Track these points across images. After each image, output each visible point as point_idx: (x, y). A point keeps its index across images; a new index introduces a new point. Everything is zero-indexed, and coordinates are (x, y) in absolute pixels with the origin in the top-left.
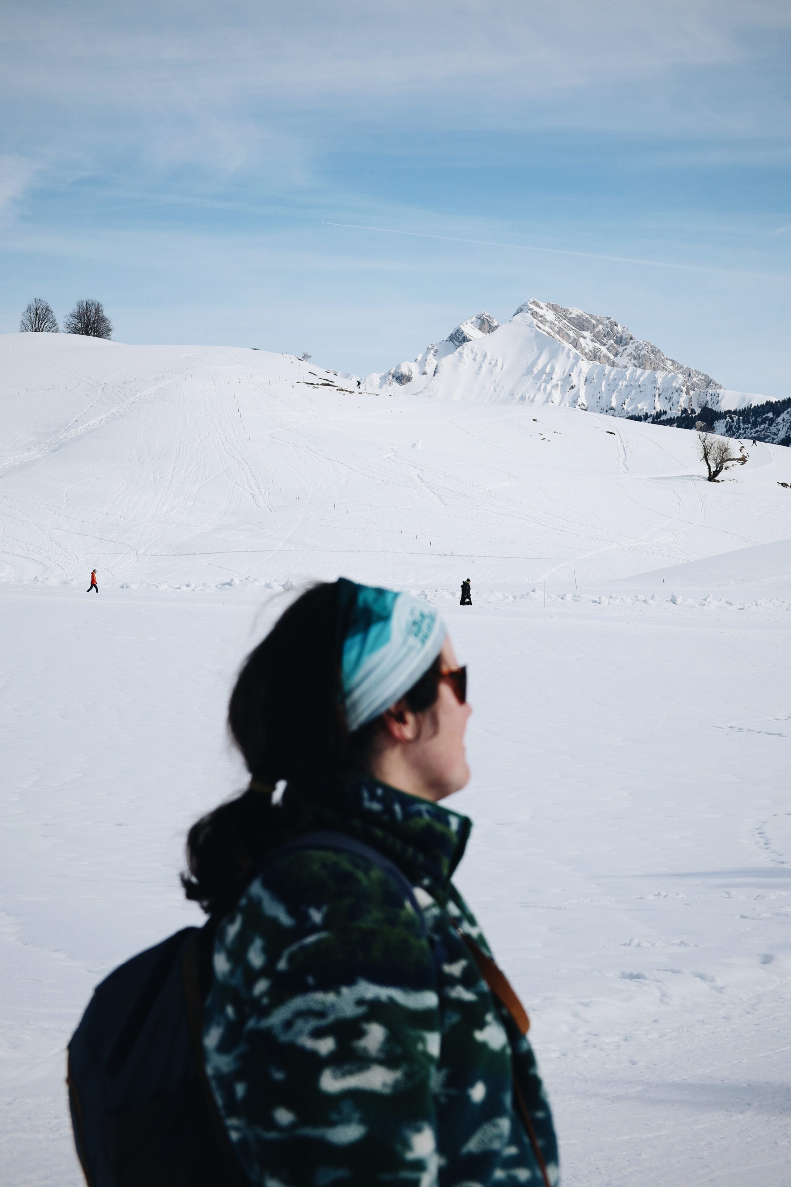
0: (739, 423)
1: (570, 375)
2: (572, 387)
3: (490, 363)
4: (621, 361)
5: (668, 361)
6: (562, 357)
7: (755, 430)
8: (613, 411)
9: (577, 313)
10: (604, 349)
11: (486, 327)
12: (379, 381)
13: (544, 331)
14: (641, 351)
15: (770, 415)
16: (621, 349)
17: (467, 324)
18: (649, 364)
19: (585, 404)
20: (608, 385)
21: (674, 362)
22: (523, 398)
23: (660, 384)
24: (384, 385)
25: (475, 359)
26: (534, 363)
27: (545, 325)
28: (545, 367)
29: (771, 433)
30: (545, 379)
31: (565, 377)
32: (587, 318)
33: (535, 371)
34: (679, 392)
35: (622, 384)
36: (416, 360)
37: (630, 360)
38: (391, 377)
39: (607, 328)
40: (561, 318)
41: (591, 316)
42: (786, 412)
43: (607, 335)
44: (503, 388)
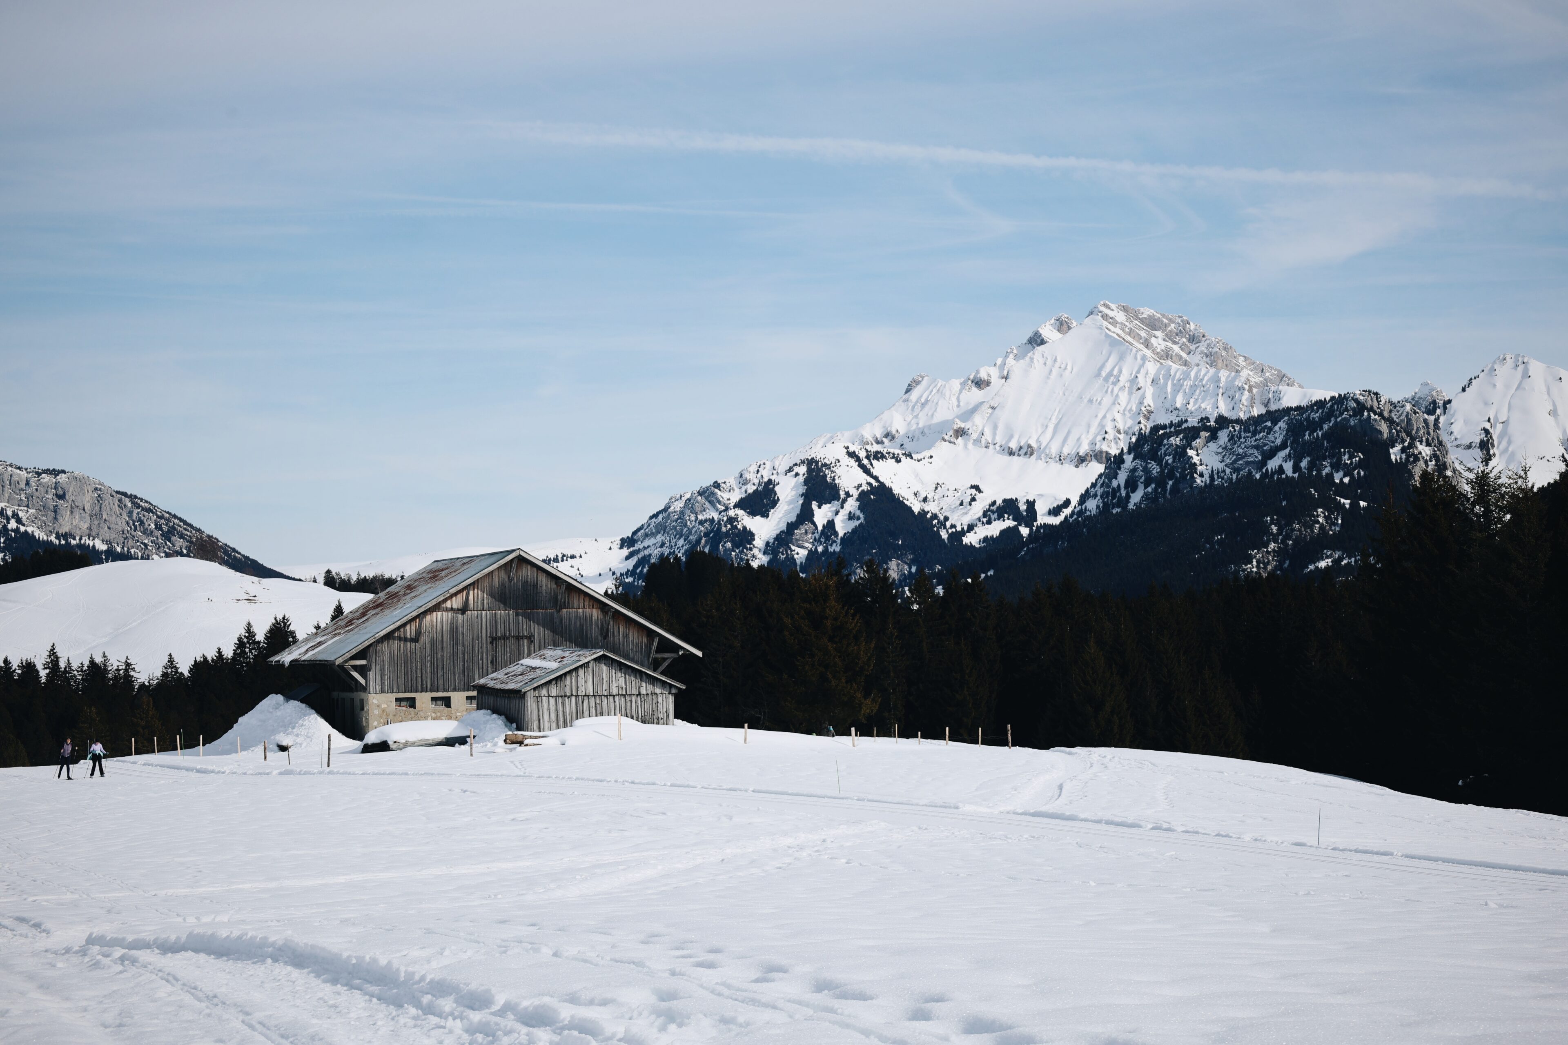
0: (1241, 432)
1: (1137, 377)
2: (1139, 389)
3: (1060, 368)
4: (1193, 359)
5: (1241, 357)
6: (1129, 359)
7: (1254, 439)
8: (1177, 411)
9: (1148, 313)
10: (1176, 348)
11: (1065, 329)
12: (960, 386)
13: (1114, 333)
14: (1213, 348)
15: (1269, 424)
16: (1193, 347)
17: (1045, 326)
18: (1221, 361)
19: (1152, 405)
20: (1173, 385)
21: (1246, 358)
22: (1091, 401)
23: (1223, 383)
24: (963, 391)
25: (1045, 364)
26: (1103, 366)
27: (1116, 327)
28: (1113, 369)
29: (1269, 441)
30: (1113, 382)
31: (1132, 379)
32: (1159, 318)
33: (1104, 374)
34: (1242, 390)
35: (1187, 384)
36: (995, 365)
37: (1202, 358)
38: (970, 382)
39: (1179, 326)
40: (1132, 318)
41: (1163, 315)
42: (1283, 420)
43: (1180, 333)
44: (1072, 392)
